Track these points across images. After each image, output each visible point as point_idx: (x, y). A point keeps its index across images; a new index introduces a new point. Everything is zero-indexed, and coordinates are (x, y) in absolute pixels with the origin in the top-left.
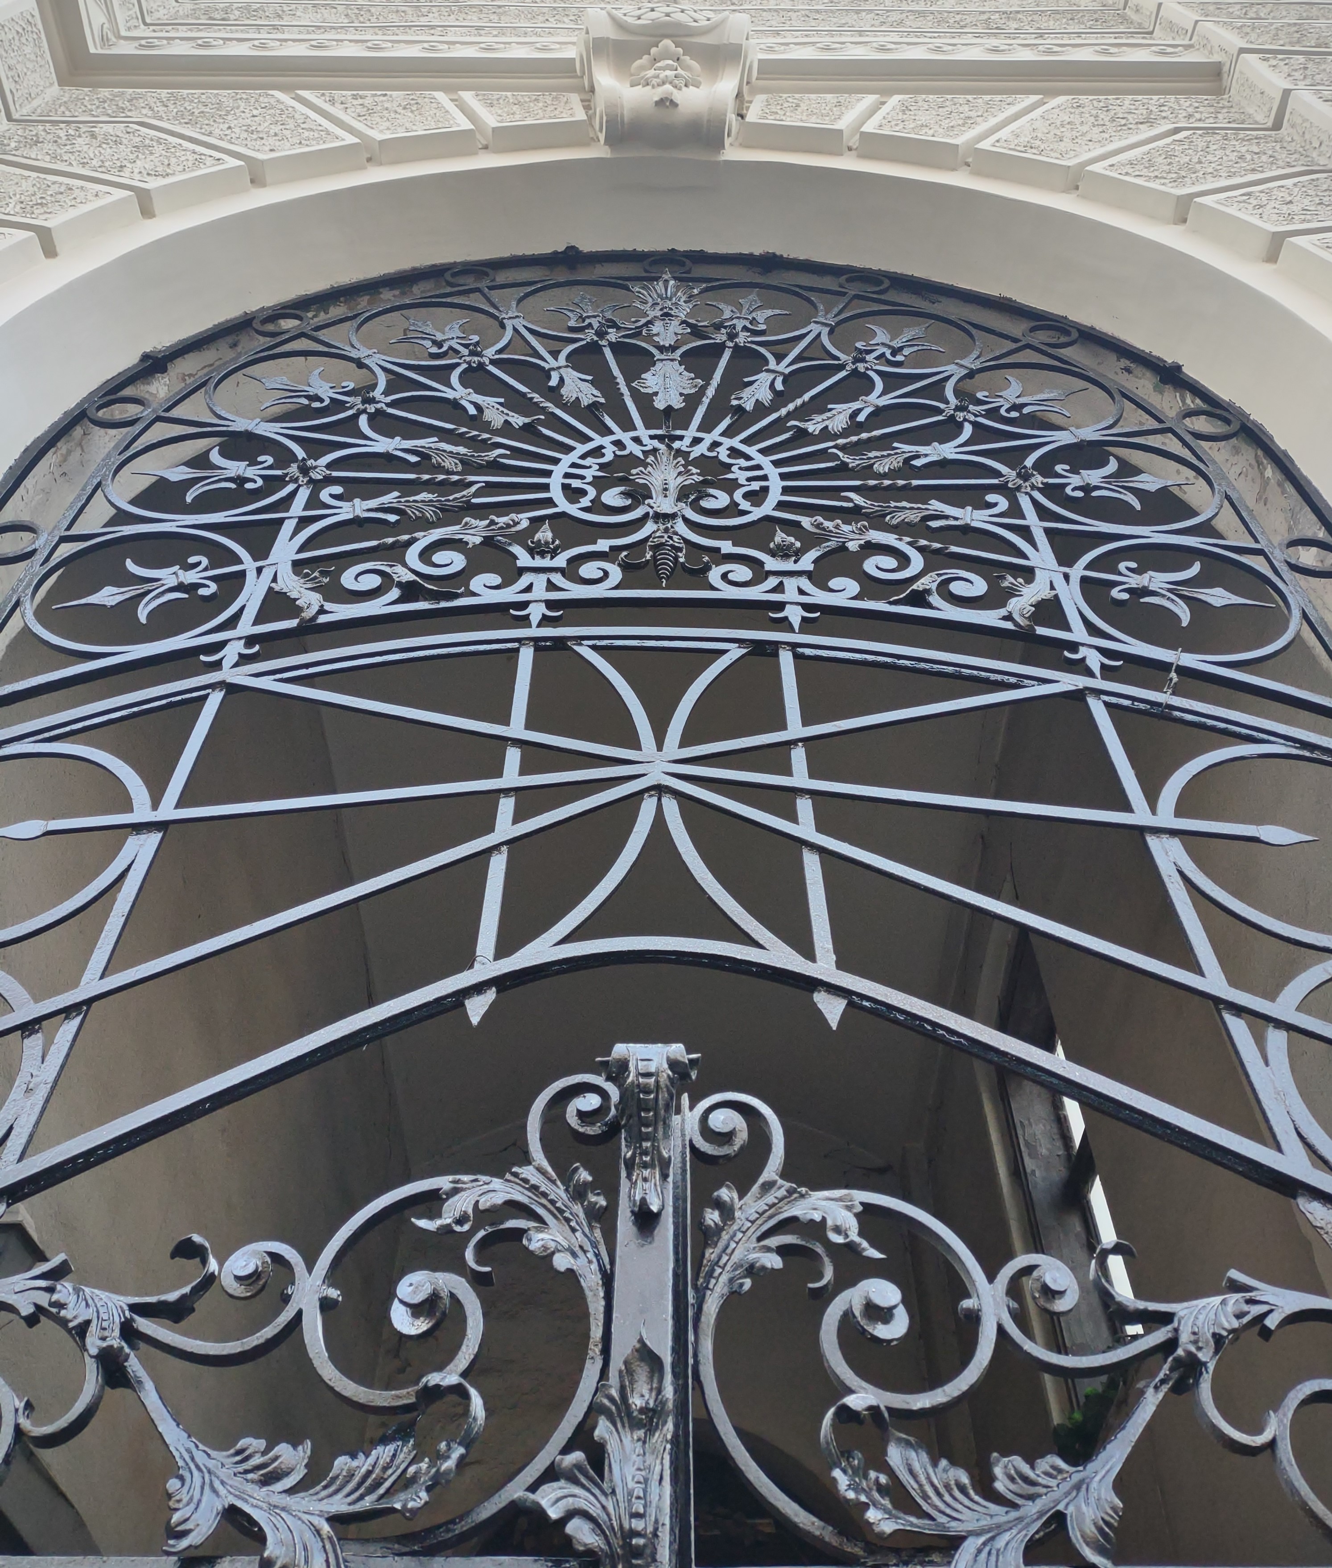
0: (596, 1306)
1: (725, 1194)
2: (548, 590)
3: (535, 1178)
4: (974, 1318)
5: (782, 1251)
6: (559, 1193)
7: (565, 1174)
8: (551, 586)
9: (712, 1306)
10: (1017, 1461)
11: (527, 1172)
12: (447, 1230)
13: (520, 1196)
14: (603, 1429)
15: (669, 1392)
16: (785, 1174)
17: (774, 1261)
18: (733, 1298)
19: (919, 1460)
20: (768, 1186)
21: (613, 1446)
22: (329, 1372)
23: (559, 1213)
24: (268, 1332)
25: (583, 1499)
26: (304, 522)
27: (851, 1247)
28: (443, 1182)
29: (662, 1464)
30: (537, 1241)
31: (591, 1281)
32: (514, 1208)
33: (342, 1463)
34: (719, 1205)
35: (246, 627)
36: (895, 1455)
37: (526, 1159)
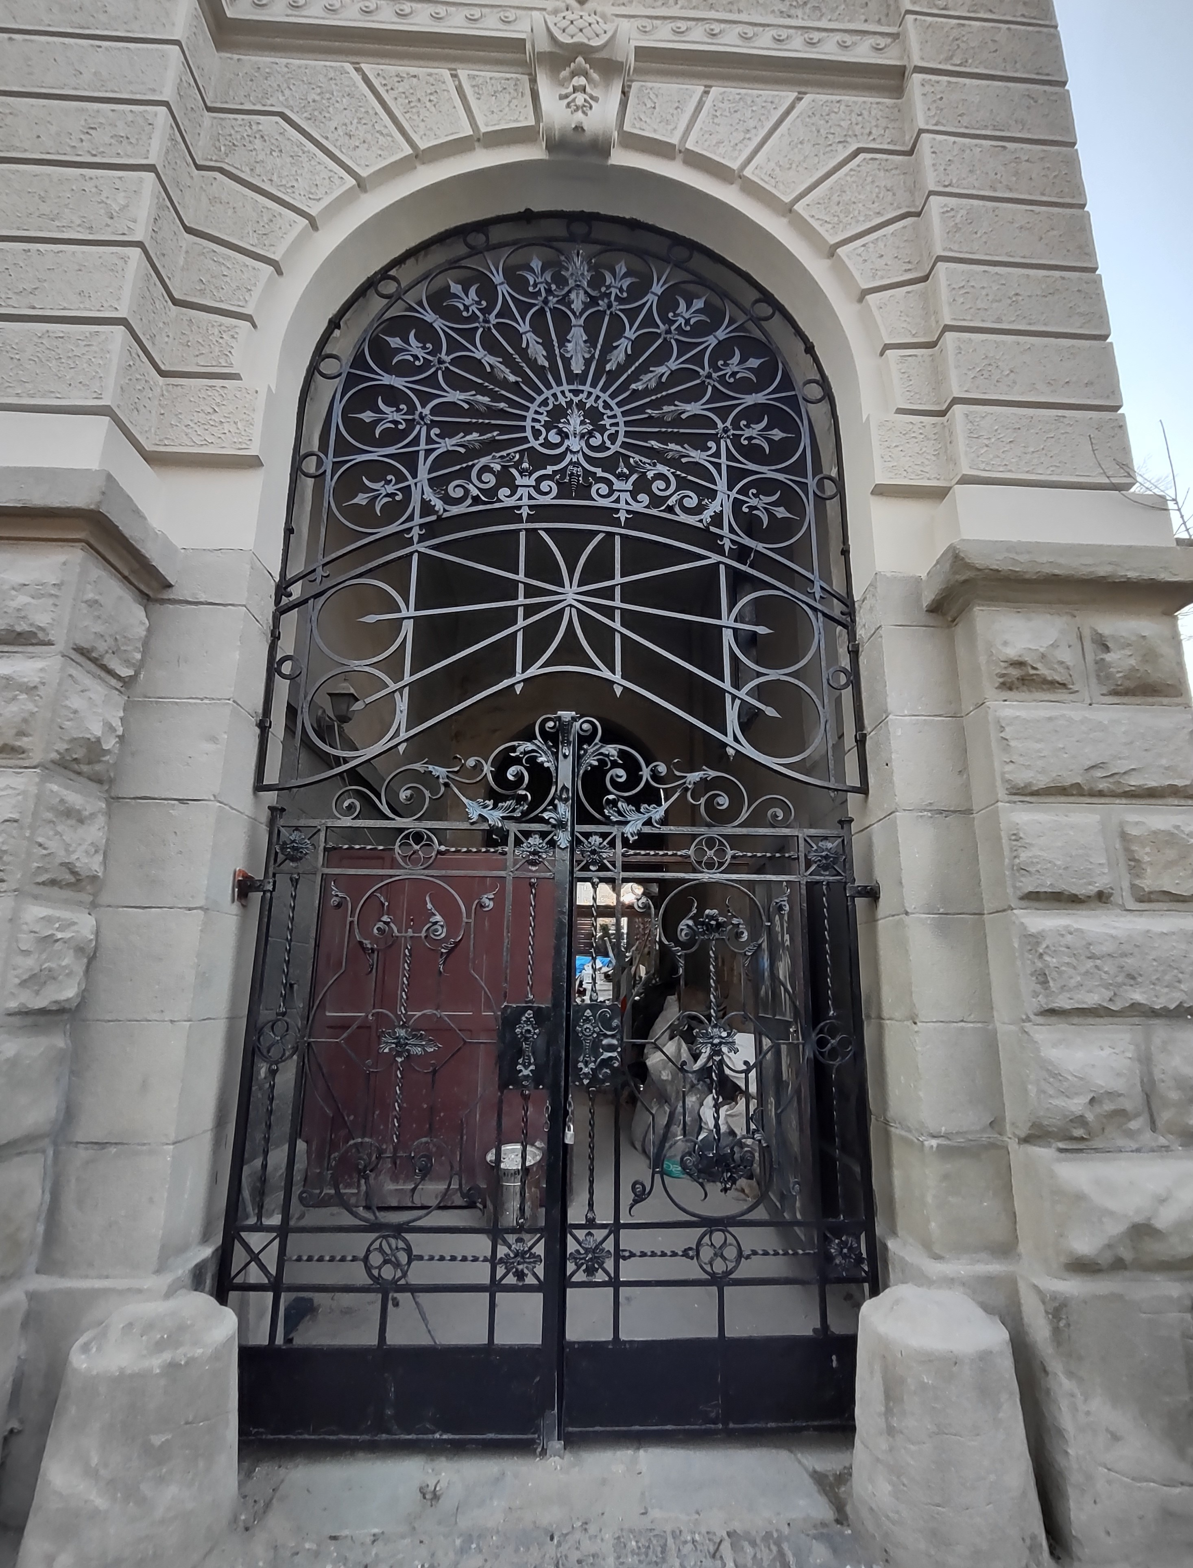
0: (554, 774)
1: (585, 746)
2: (529, 499)
3: (539, 744)
4: (641, 776)
5: (598, 760)
6: (545, 748)
7: (546, 743)
8: (530, 497)
9: (581, 772)
10: (646, 805)
11: (536, 742)
12: (518, 756)
13: (534, 748)
14: (556, 802)
15: (570, 795)
16: (600, 741)
17: (596, 763)
18: (586, 772)
19: (625, 805)
20: (596, 744)
21: (559, 806)
22: (495, 787)
23: (545, 752)
24: (480, 778)
25: (553, 815)
26: (428, 452)
27: (615, 760)
28: (516, 743)
29: (568, 809)
30: (540, 760)
31: (552, 769)
32: (533, 751)
33: (500, 804)
34: (584, 749)
35: (418, 520)
36: (620, 804)
37: (536, 738)
